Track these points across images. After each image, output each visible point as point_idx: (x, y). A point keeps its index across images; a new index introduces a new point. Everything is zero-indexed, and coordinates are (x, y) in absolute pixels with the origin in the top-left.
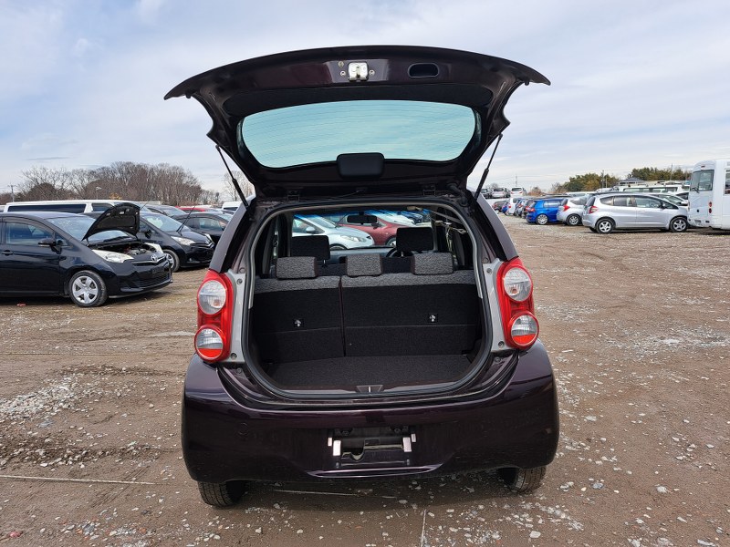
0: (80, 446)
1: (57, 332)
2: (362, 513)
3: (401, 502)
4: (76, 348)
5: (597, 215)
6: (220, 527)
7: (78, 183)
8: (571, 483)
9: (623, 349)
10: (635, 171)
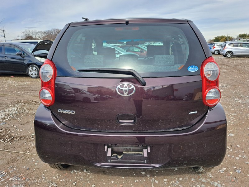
0: (13, 134)
1: (21, 87)
2: (123, 178)
3: (142, 173)
4: (25, 93)
5: (227, 50)
6: (58, 180)
7: (40, 36)
8: (225, 169)
9: (242, 103)
10: (240, 35)
